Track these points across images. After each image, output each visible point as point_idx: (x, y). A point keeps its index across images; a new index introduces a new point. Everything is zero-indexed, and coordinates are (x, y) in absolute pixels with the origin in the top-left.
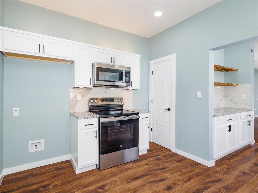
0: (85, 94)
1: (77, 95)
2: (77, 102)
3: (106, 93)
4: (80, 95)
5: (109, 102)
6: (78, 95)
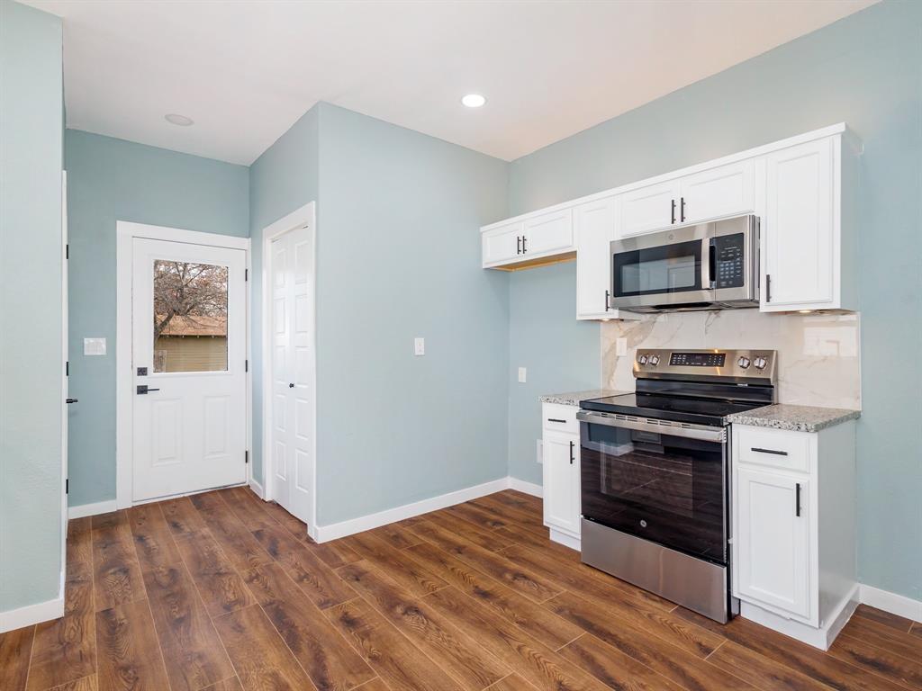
0: (636, 339)
1: (618, 343)
2: (617, 360)
3: (706, 333)
4: (625, 340)
5: (702, 365)
6: (619, 340)
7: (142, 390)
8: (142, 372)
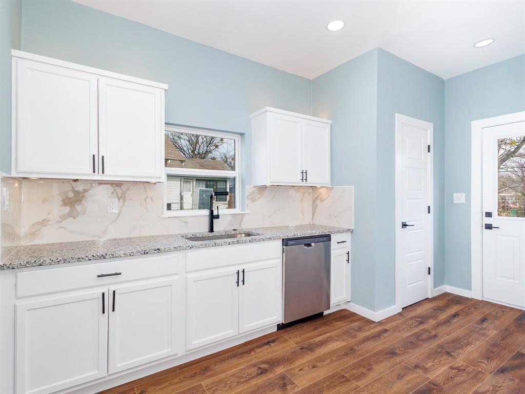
7: (489, 227)
8: (489, 215)
